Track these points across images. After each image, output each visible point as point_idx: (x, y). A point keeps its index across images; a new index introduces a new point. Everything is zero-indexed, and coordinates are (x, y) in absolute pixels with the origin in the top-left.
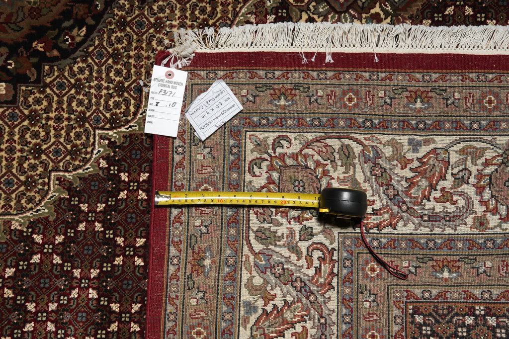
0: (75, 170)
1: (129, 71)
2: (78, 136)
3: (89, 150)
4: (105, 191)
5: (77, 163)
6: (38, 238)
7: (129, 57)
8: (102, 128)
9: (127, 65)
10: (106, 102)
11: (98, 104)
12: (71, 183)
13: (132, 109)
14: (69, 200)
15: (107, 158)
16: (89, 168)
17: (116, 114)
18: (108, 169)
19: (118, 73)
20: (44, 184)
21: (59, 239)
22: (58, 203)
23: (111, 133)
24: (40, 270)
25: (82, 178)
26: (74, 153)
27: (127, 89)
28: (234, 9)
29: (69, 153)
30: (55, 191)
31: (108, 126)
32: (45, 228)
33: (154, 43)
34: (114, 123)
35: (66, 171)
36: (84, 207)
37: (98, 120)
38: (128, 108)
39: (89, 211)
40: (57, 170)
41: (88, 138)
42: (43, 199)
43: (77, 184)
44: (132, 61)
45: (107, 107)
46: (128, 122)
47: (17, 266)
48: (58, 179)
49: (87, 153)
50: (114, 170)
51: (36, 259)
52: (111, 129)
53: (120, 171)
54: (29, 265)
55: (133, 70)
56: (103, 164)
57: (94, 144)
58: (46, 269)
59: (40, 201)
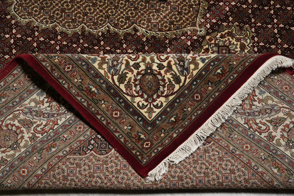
0: (90, 28)
1: (135, 16)
2: (101, 20)
3: (100, 27)
4: (92, 42)
5: (93, 27)
6: (59, 37)
7: (140, 12)
8: (111, 24)
9: (137, 14)
10: (120, 18)
11: (117, 17)
12: (85, 31)
13: (125, 27)
14: (80, 35)
15: (103, 33)
16: (95, 32)
17: (119, 24)
18: (100, 37)
19: (132, 14)
20: (77, 25)
21: (65, 43)
22: (76, 33)
23: (112, 27)
24: (50, 47)
25: (90, 33)
26: (95, 24)
27: (129, 20)
28: (186, 25)
29: (94, 23)
30: (78, 30)
31: (113, 25)
32: (64, 37)
33: (151, 14)
34: (116, 26)
35: (88, 27)
36: (81, 41)
37: (112, 21)
38: (124, 25)
39: (81, 43)
40: (85, 24)
41: (103, 23)
42: (73, 28)
43: (87, 33)
44: (139, 14)
45: (118, 20)
46: (120, 29)
47: (45, 39)
48: (83, 27)
49: (99, 27)
50: (101, 38)
51: (53, 42)
52: (113, 26)
53: (102, 40)
54: (49, 42)
55: (137, 16)
56: (100, 34)
57: (103, 26)
58: (52, 48)
59: (71, 28)
